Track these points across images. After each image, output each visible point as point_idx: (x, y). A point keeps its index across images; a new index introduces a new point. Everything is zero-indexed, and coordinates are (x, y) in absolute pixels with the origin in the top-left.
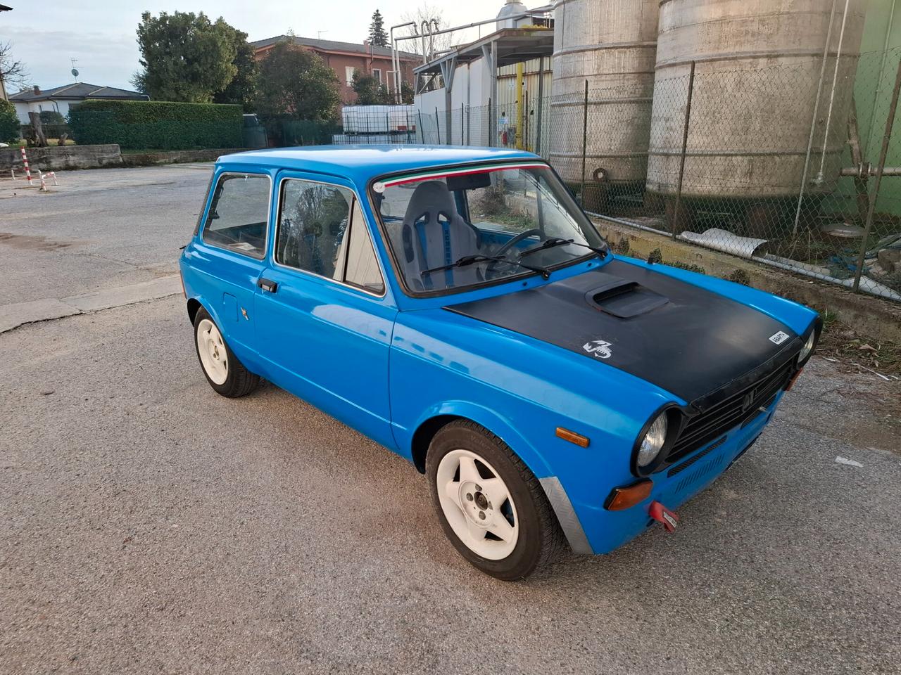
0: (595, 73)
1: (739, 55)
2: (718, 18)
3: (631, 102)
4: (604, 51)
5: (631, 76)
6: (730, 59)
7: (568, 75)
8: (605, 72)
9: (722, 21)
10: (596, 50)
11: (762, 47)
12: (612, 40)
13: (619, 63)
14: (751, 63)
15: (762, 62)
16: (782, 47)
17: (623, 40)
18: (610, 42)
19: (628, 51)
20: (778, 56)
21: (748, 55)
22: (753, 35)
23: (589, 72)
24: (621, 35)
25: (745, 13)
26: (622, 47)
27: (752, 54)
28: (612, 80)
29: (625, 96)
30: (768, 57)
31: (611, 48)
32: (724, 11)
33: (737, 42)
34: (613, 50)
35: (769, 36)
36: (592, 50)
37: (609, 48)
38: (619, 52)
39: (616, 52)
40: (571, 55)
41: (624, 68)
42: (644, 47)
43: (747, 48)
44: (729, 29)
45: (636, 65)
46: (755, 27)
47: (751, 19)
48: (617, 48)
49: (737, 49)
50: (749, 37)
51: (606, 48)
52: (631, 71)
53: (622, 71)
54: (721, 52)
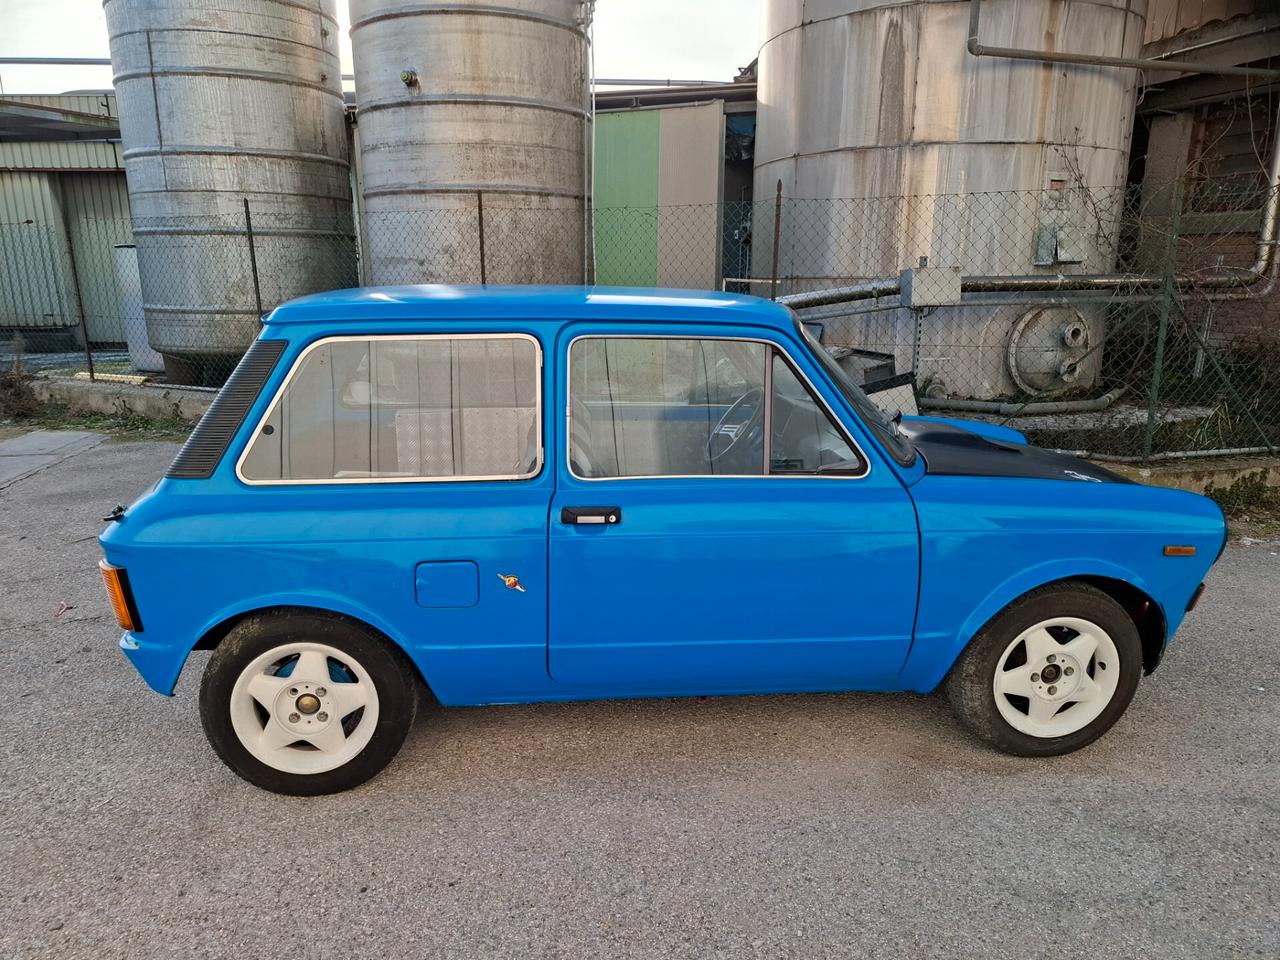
0: (238, 189)
1: (510, 189)
2: (478, 141)
3: (299, 235)
4: (246, 157)
5: (292, 199)
6: (500, 192)
7: (182, 188)
8: (252, 189)
9: (484, 144)
10: (231, 154)
11: (533, 183)
12: (256, 143)
13: (273, 179)
14: (523, 200)
15: (535, 199)
16: (550, 186)
17: (272, 146)
18: (254, 146)
19: (283, 162)
20: (548, 195)
21: (520, 190)
22: (521, 168)
23: (225, 186)
24: (269, 138)
25: (509, 139)
26: (274, 157)
27: (524, 189)
28: (265, 201)
29: (289, 225)
30: (540, 194)
31: (258, 155)
32: (483, 133)
33: (506, 172)
34: (260, 159)
35: (538, 171)
36: (225, 154)
37: (253, 155)
38: (271, 163)
39: (266, 162)
40: (184, 157)
41: (281, 185)
42: (303, 159)
43: (517, 182)
44: (496, 156)
45: (298, 184)
46: (521, 157)
47: (516, 147)
48: (266, 156)
49: (506, 181)
50: (518, 169)
51: (248, 154)
52: (292, 192)
53: (279, 190)
54: (488, 182)
